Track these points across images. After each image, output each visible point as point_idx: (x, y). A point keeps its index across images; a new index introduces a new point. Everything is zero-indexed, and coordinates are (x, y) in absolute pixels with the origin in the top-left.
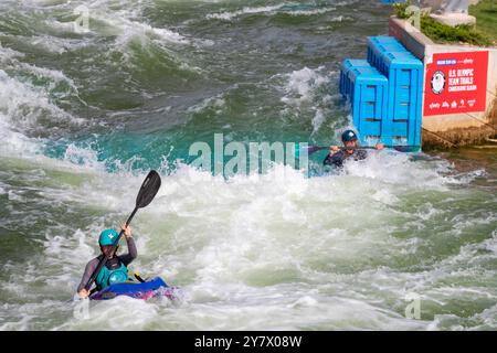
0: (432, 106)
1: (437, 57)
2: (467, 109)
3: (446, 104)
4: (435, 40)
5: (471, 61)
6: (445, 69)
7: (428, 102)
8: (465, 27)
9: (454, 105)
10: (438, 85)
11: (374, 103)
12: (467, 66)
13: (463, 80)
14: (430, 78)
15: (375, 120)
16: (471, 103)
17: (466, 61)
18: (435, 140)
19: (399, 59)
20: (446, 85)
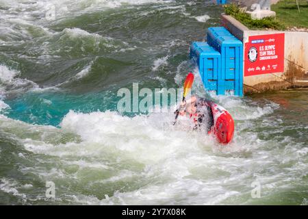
0: (250, 70)
1: (251, 38)
2: (272, 71)
3: (258, 68)
4: (250, 28)
5: (273, 40)
6: (257, 46)
7: (246, 67)
8: (269, 18)
9: (264, 68)
10: (253, 56)
11: (212, 69)
12: (271, 43)
13: (269, 53)
14: (247, 52)
15: (213, 80)
16: (275, 66)
17: (270, 40)
18: (252, 91)
19: (227, 40)
20: (258, 56)
